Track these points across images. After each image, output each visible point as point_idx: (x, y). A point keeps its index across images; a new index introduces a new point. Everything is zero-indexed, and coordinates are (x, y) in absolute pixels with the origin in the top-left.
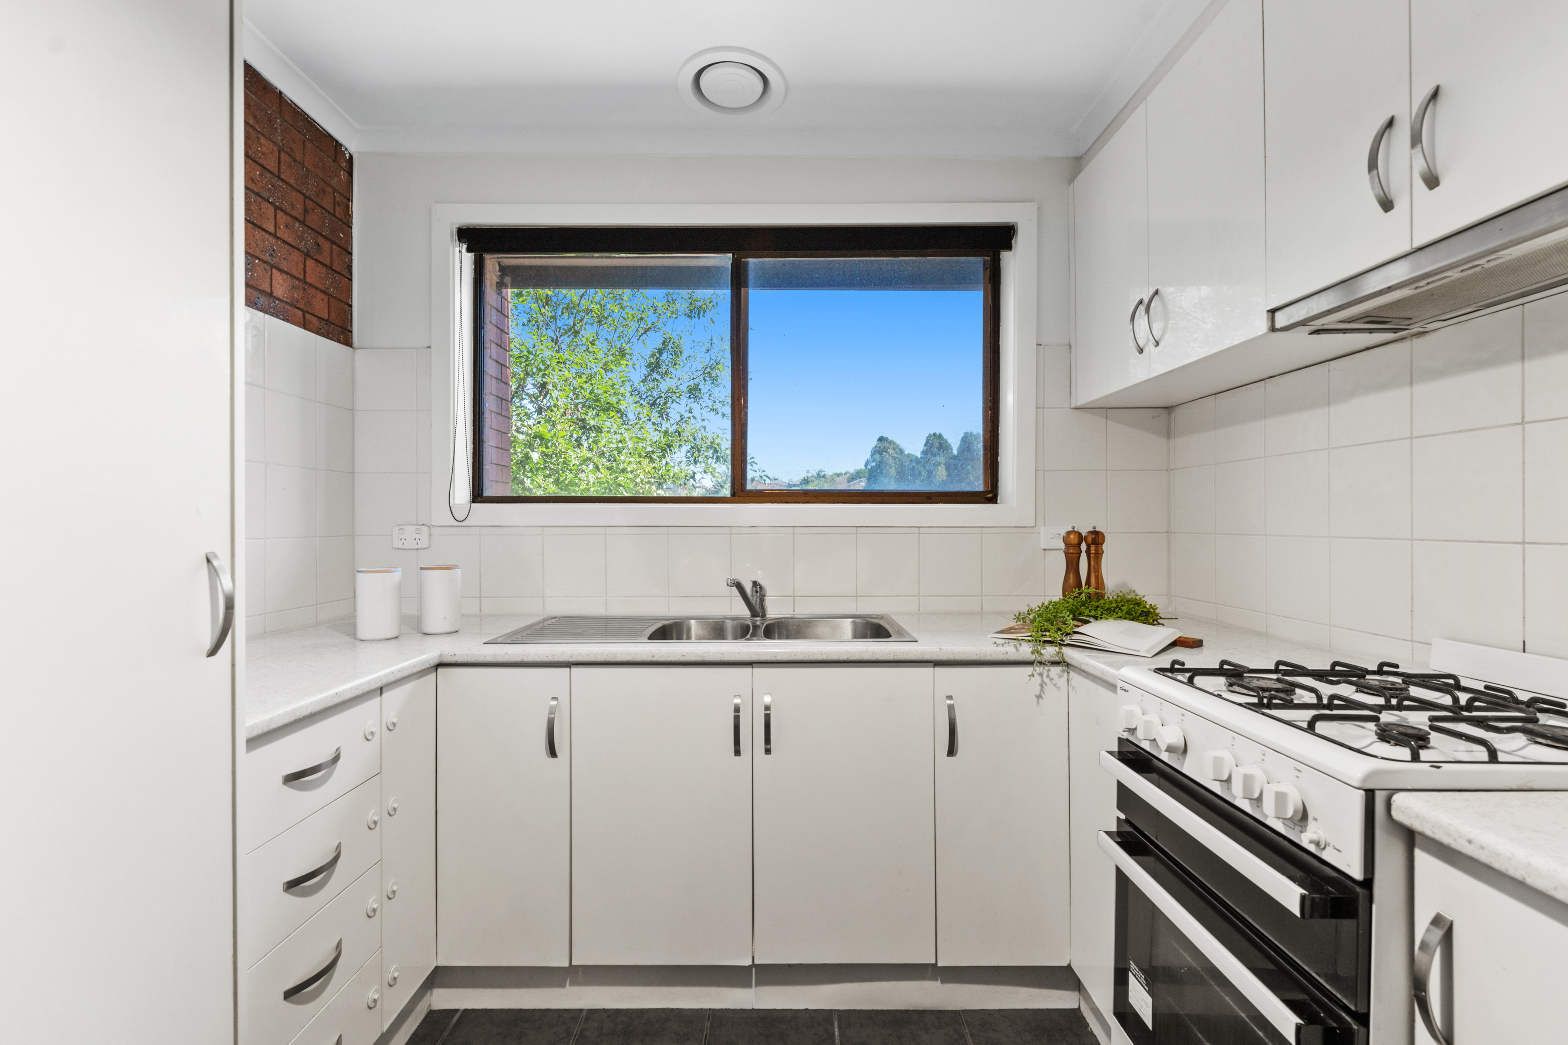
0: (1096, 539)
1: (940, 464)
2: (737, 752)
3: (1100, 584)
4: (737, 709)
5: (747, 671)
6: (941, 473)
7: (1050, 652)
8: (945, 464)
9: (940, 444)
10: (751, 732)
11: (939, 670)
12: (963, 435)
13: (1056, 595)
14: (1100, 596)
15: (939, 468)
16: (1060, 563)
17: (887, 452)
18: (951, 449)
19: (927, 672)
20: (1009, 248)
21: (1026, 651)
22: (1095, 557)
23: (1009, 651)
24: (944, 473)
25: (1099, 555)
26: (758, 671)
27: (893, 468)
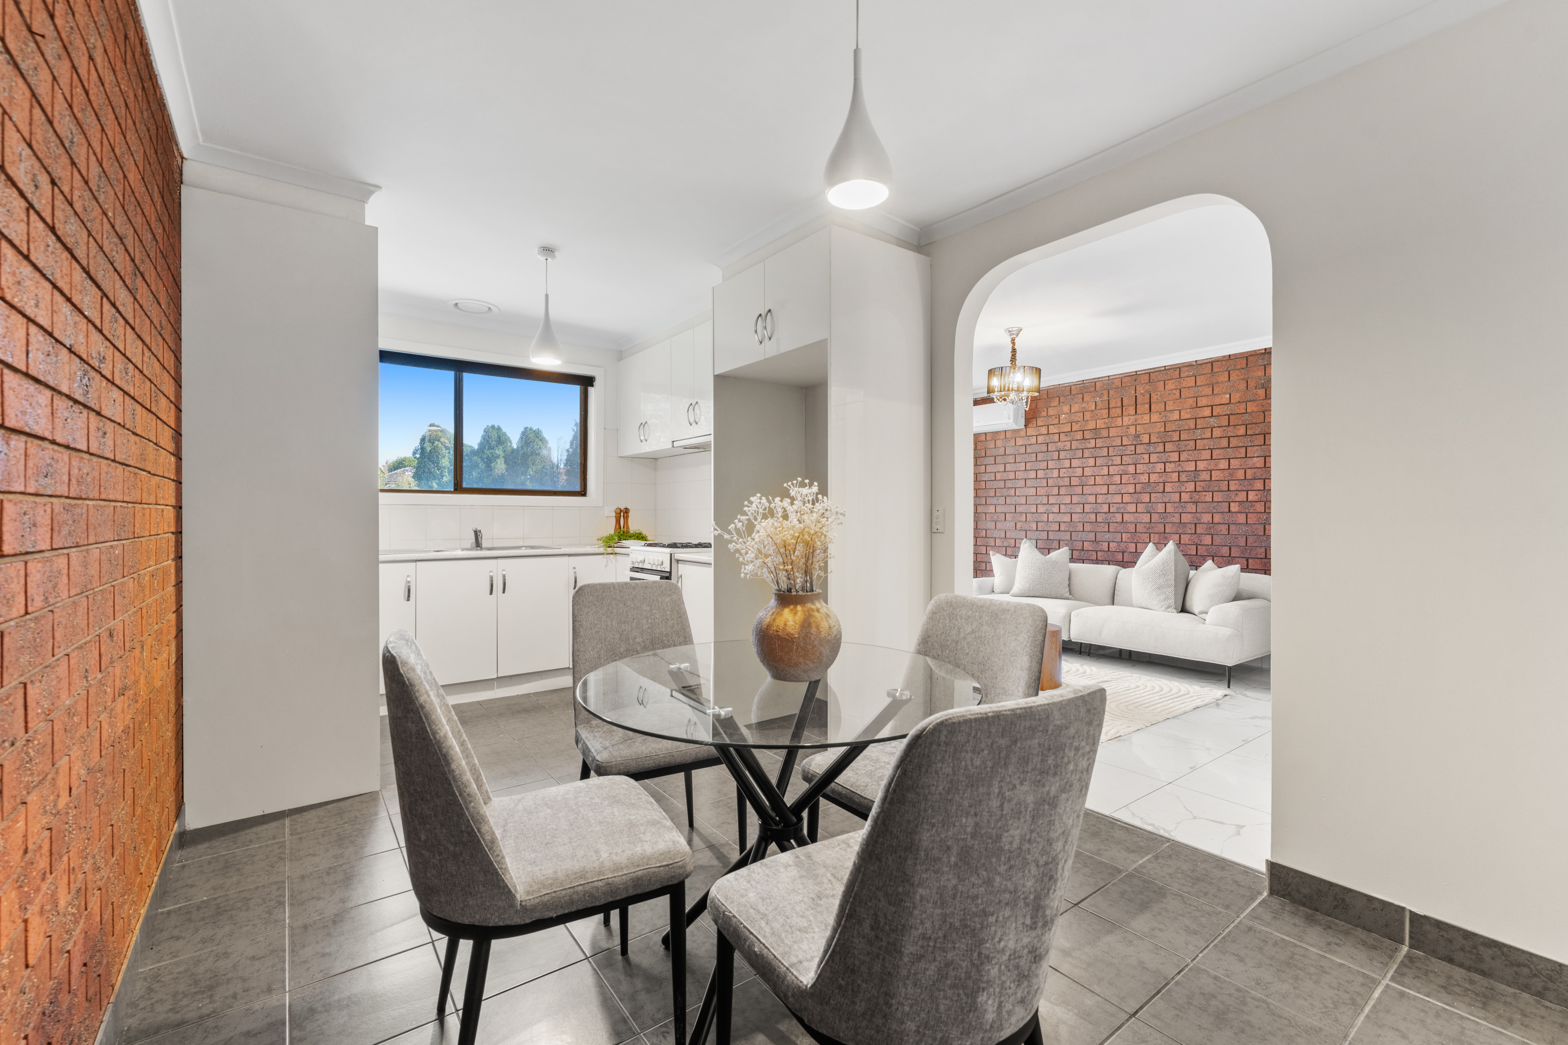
0: (627, 511)
1: (498, 457)
2: (491, 593)
3: (628, 528)
4: (492, 578)
5: (495, 561)
6: (500, 466)
7: (610, 550)
8: (504, 457)
9: (499, 437)
10: (498, 586)
11: (571, 558)
12: (523, 430)
13: (612, 532)
14: (628, 532)
15: (498, 461)
16: (614, 520)
17: (439, 441)
18: (511, 443)
19: (566, 558)
20: (592, 386)
21: (602, 550)
22: (626, 518)
23: (597, 551)
24: (504, 466)
25: (627, 517)
26: (500, 561)
27: (447, 458)
